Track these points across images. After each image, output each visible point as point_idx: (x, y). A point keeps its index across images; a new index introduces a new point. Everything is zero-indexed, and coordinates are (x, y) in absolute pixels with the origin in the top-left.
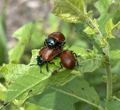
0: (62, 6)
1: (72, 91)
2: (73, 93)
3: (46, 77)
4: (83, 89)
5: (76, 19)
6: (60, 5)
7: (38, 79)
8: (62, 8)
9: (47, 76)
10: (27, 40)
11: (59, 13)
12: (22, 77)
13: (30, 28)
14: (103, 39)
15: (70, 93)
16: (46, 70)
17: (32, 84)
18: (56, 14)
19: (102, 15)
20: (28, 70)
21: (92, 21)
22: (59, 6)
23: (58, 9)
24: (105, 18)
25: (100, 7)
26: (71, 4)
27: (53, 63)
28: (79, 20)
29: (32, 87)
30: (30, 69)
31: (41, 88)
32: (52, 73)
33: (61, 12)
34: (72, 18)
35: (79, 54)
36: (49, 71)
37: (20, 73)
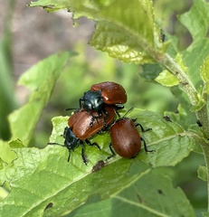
0: (110, 30)
1: (138, 196)
2: (140, 201)
3: (82, 176)
4: (160, 192)
5: (139, 55)
6: (106, 28)
7: (65, 178)
8: (110, 35)
9: (84, 172)
10: (46, 93)
11: (104, 45)
12: (33, 175)
13: (53, 67)
14: (196, 94)
15: (134, 201)
16: (82, 161)
17: (54, 190)
18: (98, 46)
19: (197, 40)
20: (44, 159)
21: (171, 59)
22: (103, 30)
23: (101, 36)
24: (202, 47)
25: (192, 24)
26: (127, 28)
27: (95, 144)
28: (145, 58)
29: (52, 196)
30: (49, 157)
31: (70, 199)
32: (94, 167)
33: (108, 42)
34: (132, 55)
35: (148, 126)
36: (88, 161)
37: (28, 165)
